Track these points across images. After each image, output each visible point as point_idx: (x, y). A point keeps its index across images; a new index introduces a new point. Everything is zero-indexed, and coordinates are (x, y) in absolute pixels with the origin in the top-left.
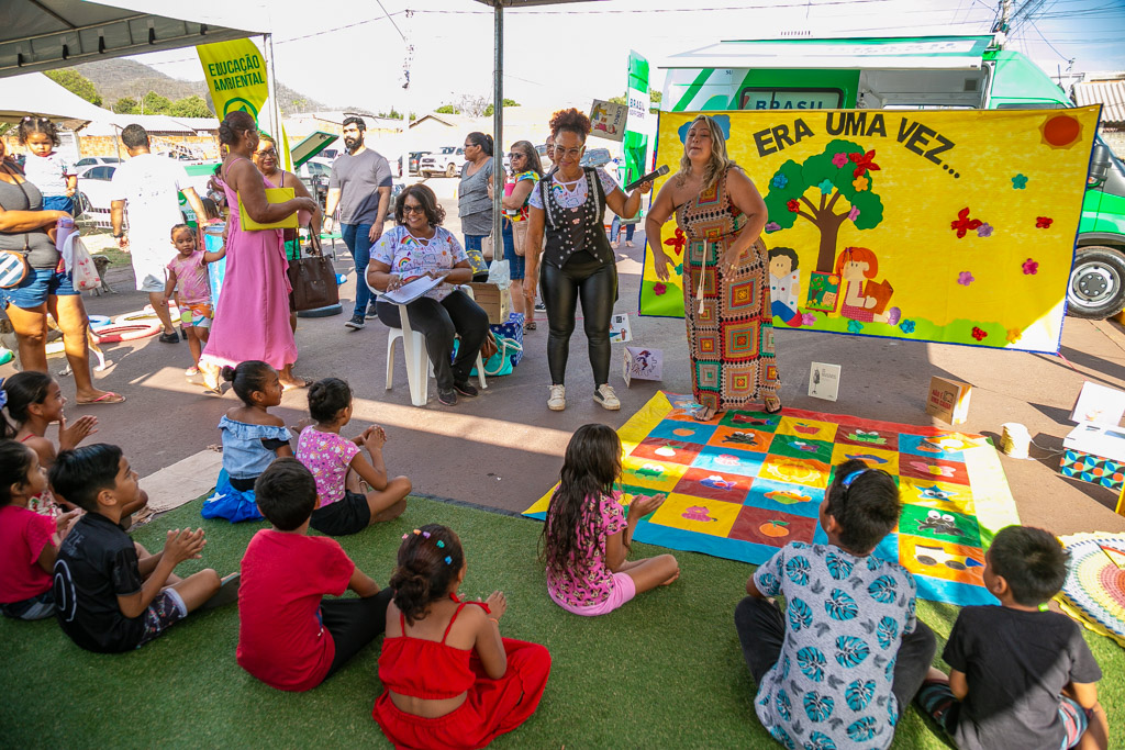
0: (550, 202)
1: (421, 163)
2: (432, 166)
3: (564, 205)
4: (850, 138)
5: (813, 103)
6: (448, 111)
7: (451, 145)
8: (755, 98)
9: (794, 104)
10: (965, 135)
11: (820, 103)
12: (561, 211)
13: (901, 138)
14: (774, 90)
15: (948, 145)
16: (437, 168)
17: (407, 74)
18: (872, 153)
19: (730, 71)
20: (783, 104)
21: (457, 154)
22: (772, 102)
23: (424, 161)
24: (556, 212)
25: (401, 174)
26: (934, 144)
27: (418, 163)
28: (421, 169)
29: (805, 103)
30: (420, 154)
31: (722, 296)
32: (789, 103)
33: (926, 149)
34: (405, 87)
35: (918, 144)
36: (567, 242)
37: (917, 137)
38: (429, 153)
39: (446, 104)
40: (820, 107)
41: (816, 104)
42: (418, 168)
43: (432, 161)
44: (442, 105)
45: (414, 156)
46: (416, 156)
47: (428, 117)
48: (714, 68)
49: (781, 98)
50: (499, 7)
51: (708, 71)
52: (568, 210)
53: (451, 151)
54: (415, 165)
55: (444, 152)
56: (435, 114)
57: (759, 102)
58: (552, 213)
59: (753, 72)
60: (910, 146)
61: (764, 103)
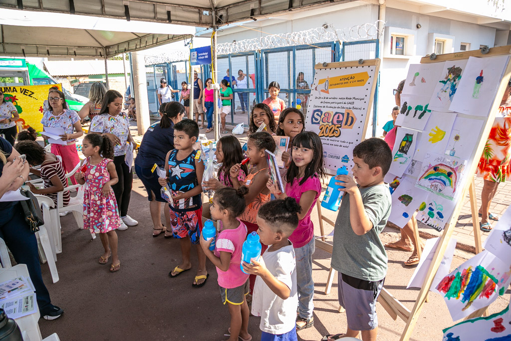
4: (8, 93)
10: (36, 91)
13: (21, 92)
15: (33, 93)
18: (15, 96)
26: (30, 93)
33: (28, 94)
35: (26, 93)
37: (25, 92)
60: (24, 94)
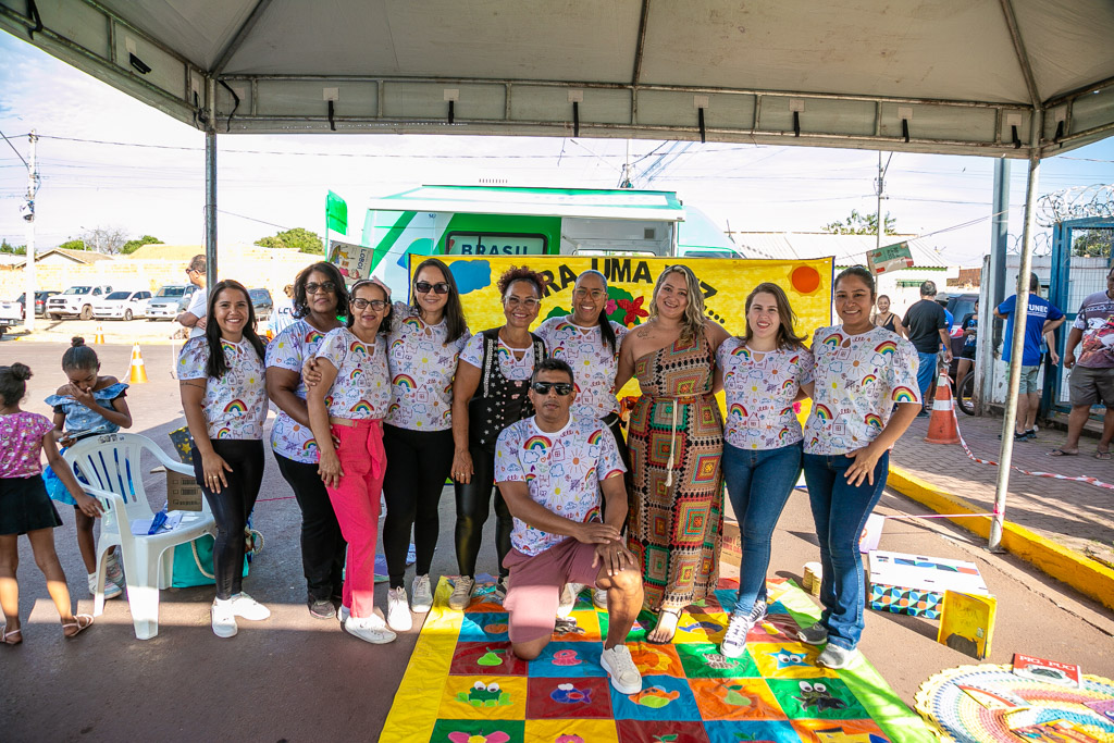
0: (493, 367)
1: (48, 304)
2: (63, 307)
3: (509, 375)
4: (617, 284)
5: (518, 248)
6: (78, 246)
7: (86, 285)
8: (460, 242)
9: (500, 249)
10: (725, 282)
11: (525, 248)
12: (503, 382)
14: (480, 235)
15: (711, 292)
16: (69, 309)
17: (31, 205)
18: (640, 299)
19: (433, 215)
20: (488, 249)
21: (94, 293)
22: (479, 246)
23: (52, 301)
24: (496, 380)
25: (24, 317)
27: (44, 304)
28: (49, 310)
29: (510, 248)
30: (46, 294)
31: (686, 467)
32: (495, 248)
34: (28, 218)
36: (498, 417)
38: (57, 293)
39: (74, 238)
40: (525, 253)
41: (521, 250)
42: (44, 309)
43: (62, 301)
44: (68, 241)
45: (37, 296)
46: (41, 297)
47: (53, 252)
48: (416, 212)
49: (488, 243)
50: (211, 132)
51: (409, 215)
52: (512, 382)
53: (86, 291)
54: (40, 306)
55: (78, 292)
56: (61, 250)
57: (464, 246)
58: (491, 380)
59: (458, 217)
61: (470, 247)
